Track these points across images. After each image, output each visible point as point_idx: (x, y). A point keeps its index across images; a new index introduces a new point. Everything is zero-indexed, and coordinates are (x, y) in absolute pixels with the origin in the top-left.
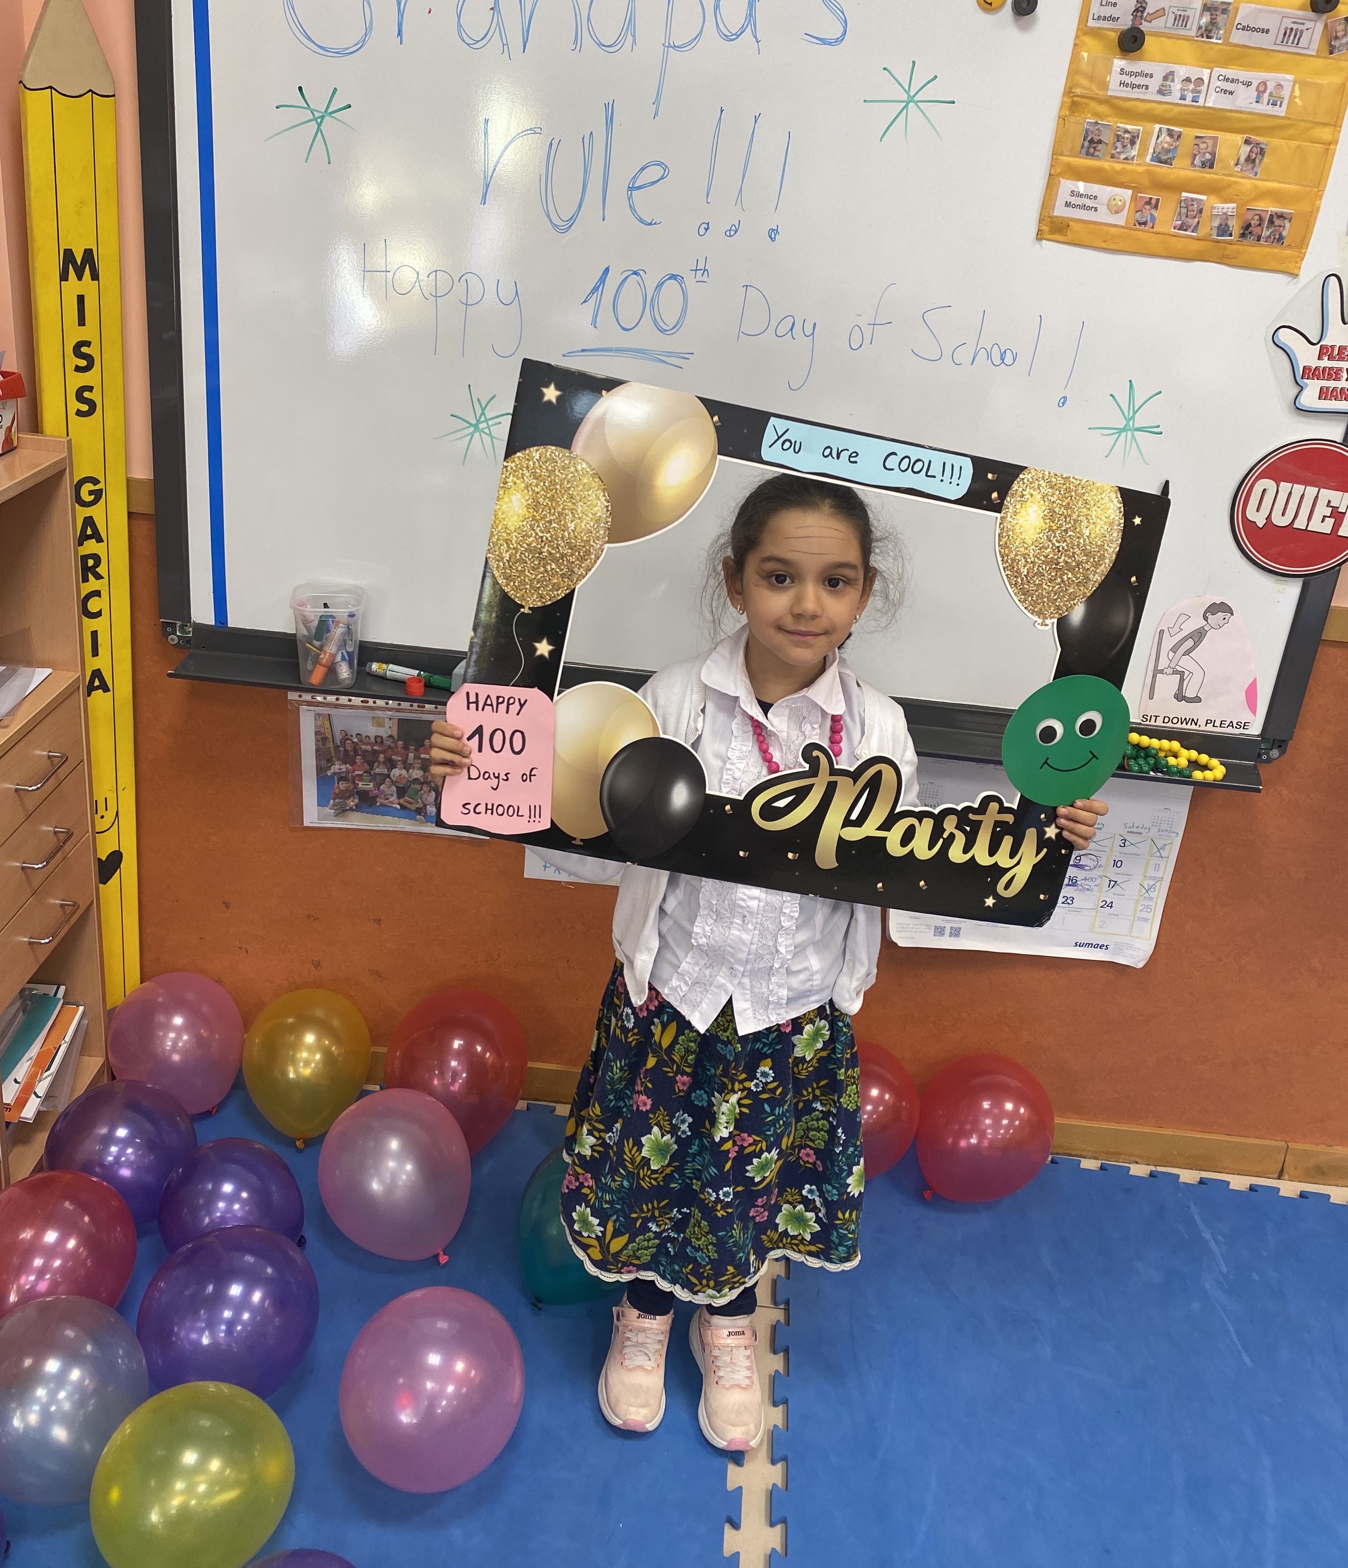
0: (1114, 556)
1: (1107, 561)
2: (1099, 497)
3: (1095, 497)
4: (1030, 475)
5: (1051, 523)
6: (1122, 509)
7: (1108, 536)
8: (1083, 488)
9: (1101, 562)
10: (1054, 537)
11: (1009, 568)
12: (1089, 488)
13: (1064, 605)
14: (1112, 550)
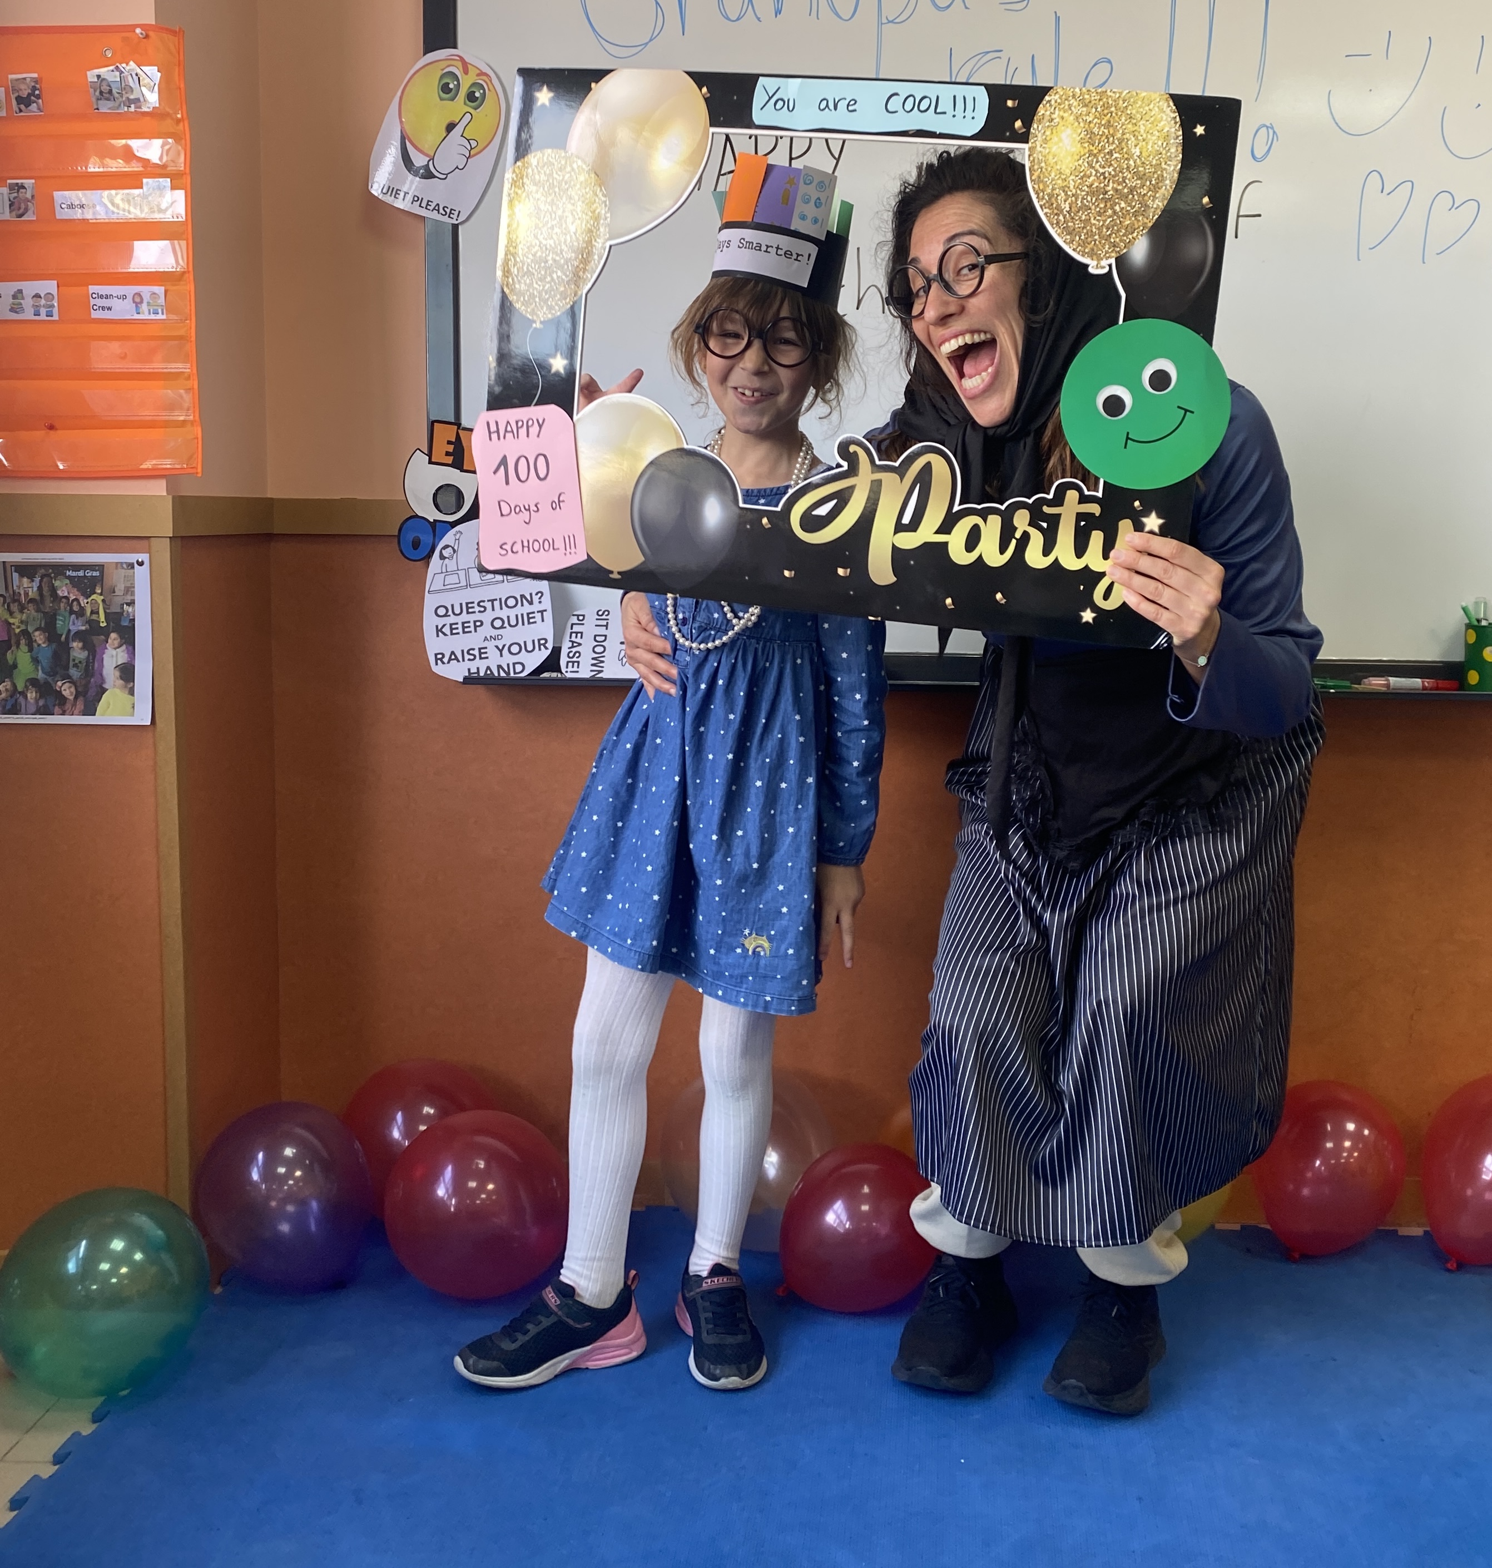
0: (1176, 175)
1: (1168, 182)
2: (1147, 108)
3: (1141, 110)
4: (1057, 96)
5: (1091, 148)
6: (1178, 119)
7: (1164, 152)
8: (1124, 101)
9: (1160, 184)
10: (1097, 162)
11: (1047, 205)
12: (1132, 100)
13: (1121, 241)
14: (1172, 168)
